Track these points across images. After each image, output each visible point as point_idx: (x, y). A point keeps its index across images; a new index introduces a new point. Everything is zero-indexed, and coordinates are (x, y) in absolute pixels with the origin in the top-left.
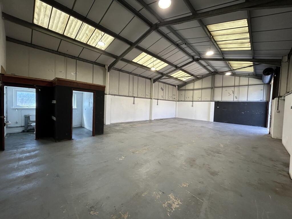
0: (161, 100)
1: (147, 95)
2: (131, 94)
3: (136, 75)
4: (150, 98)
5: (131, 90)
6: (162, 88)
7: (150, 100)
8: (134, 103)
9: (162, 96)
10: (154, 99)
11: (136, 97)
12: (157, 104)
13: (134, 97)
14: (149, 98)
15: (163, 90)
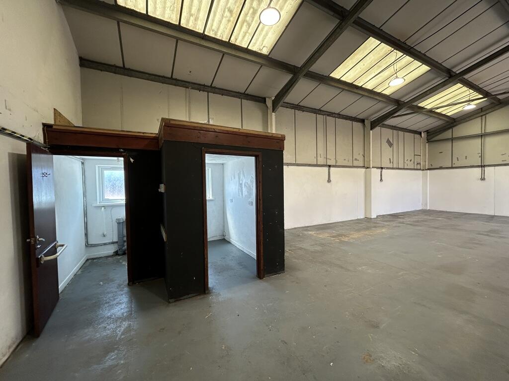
0: (388, 168)
1: (356, 159)
2: (321, 161)
3: (331, 114)
4: (364, 167)
5: (321, 151)
6: (388, 141)
7: (363, 170)
8: (329, 181)
9: (390, 159)
10: (373, 167)
11: (334, 166)
12: (381, 180)
13: (330, 166)
14: (362, 165)
15: (390, 145)
